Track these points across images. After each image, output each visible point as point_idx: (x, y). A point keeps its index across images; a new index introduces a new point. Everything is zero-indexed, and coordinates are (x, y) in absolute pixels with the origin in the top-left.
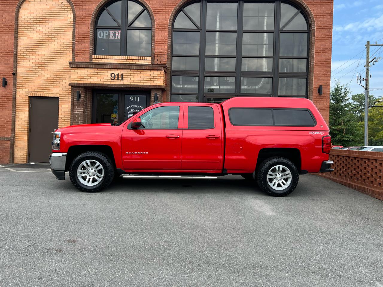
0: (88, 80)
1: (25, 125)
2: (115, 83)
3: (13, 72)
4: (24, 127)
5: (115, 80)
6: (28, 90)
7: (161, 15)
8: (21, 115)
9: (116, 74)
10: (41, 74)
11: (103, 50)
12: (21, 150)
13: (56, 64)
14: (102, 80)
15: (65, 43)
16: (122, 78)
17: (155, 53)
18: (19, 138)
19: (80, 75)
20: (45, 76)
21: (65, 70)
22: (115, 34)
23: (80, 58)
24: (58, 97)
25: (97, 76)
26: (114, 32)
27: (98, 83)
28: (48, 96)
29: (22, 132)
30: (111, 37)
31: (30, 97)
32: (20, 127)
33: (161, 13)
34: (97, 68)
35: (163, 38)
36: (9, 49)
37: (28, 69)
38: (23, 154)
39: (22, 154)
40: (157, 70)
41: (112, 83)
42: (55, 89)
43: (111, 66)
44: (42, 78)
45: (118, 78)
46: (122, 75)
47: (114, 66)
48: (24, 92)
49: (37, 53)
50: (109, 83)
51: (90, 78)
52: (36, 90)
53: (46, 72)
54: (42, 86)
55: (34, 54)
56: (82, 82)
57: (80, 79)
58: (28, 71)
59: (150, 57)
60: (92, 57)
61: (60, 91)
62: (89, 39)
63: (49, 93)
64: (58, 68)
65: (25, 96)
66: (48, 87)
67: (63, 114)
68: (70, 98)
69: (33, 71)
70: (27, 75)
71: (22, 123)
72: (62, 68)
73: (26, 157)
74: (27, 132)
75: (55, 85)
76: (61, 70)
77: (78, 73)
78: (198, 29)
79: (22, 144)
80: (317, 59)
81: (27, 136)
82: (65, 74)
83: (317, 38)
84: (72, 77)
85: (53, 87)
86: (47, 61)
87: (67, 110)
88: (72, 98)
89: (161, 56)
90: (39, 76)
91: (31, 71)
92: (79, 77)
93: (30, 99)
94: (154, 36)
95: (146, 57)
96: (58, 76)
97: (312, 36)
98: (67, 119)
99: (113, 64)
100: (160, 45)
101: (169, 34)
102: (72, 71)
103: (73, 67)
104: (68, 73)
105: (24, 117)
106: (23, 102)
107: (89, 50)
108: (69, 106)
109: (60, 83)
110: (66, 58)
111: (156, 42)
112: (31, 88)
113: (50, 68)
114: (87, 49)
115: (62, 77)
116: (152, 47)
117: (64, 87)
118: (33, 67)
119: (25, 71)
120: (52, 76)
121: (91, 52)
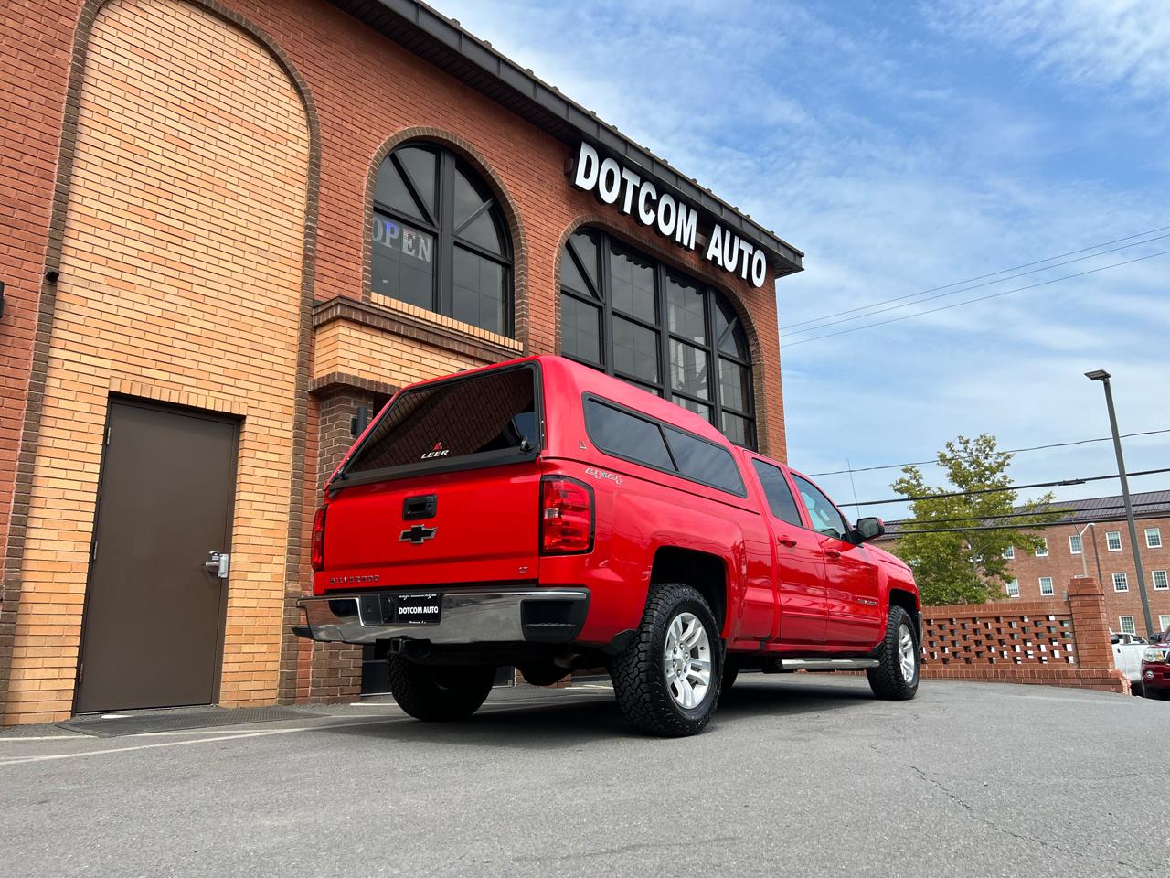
1: (81, 526)
4: (74, 536)
6: (108, 364)
7: (539, 236)
8: (62, 474)
10: (173, 308)
11: (385, 281)
12: (48, 652)
13: (239, 285)
15: (275, 219)
17: (531, 337)
18: (40, 587)
19: (367, 353)
20: (193, 321)
21: (272, 319)
22: (416, 243)
23: (330, 288)
24: (244, 417)
26: (414, 237)
28: (201, 405)
29: (61, 556)
30: (405, 250)
31: (114, 397)
32: (54, 535)
33: (539, 231)
36: (27, 159)
37: (118, 275)
38: (55, 673)
39: (50, 674)
42: (231, 382)
43: (462, 344)
44: (178, 326)
47: (471, 348)
48: (91, 370)
49: (160, 218)
51: (398, 368)
52: (145, 372)
53: (195, 305)
54: (175, 360)
55: (147, 217)
56: (376, 379)
57: (367, 368)
58: (114, 283)
59: (521, 344)
60: (370, 295)
61: (251, 394)
62: (360, 233)
63: (206, 392)
64: (245, 303)
65: (89, 389)
66: (202, 366)
67: (257, 488)
68: (290, 427)
69: (139, 289)
70: (107, 299)
71: (66, 515)
72: (262, 308)
73: (71, 684)
74: (86, 558)
75: (233, 365)
76: (257, 314)
77: (363, 344)
78: (599, 299)
79: (54, 619)
80: (770, 425)
81: (84, 578)
82: (271, 334)
83: (767, 383)
84: (341, 353)
85: (220, 371)
86: (203, 266)
87: (275, 474)
88: (297, 427)
89: (543, 347)
90: (166, 315)
91: (131, 287)
92: (366, 360)
93: (109, 407)
94: (526, 287)
95: (511, 341)
96: (243, 335)
97: (761, 377)
98: (272, 508)
99: (468, 342)
100: (539, 315)
101: (556, 293)
102: (342, 330)
103: (349, 320)
104: (283, 330)
105: (77, 486)
106: (78, 416)
107: (361, 270)
108: (284, 459)
109: (253, 362)
110: (276, 273)
111: (531, 307)
112: (122, 357)
113: (214, 294)
114: (353, 266)
115: (259, 339)
116: (522, 315)
117: (268, 381)
118: (140, 272)
119: (102, 279)
120: (219, 328)
121: (366, 280)
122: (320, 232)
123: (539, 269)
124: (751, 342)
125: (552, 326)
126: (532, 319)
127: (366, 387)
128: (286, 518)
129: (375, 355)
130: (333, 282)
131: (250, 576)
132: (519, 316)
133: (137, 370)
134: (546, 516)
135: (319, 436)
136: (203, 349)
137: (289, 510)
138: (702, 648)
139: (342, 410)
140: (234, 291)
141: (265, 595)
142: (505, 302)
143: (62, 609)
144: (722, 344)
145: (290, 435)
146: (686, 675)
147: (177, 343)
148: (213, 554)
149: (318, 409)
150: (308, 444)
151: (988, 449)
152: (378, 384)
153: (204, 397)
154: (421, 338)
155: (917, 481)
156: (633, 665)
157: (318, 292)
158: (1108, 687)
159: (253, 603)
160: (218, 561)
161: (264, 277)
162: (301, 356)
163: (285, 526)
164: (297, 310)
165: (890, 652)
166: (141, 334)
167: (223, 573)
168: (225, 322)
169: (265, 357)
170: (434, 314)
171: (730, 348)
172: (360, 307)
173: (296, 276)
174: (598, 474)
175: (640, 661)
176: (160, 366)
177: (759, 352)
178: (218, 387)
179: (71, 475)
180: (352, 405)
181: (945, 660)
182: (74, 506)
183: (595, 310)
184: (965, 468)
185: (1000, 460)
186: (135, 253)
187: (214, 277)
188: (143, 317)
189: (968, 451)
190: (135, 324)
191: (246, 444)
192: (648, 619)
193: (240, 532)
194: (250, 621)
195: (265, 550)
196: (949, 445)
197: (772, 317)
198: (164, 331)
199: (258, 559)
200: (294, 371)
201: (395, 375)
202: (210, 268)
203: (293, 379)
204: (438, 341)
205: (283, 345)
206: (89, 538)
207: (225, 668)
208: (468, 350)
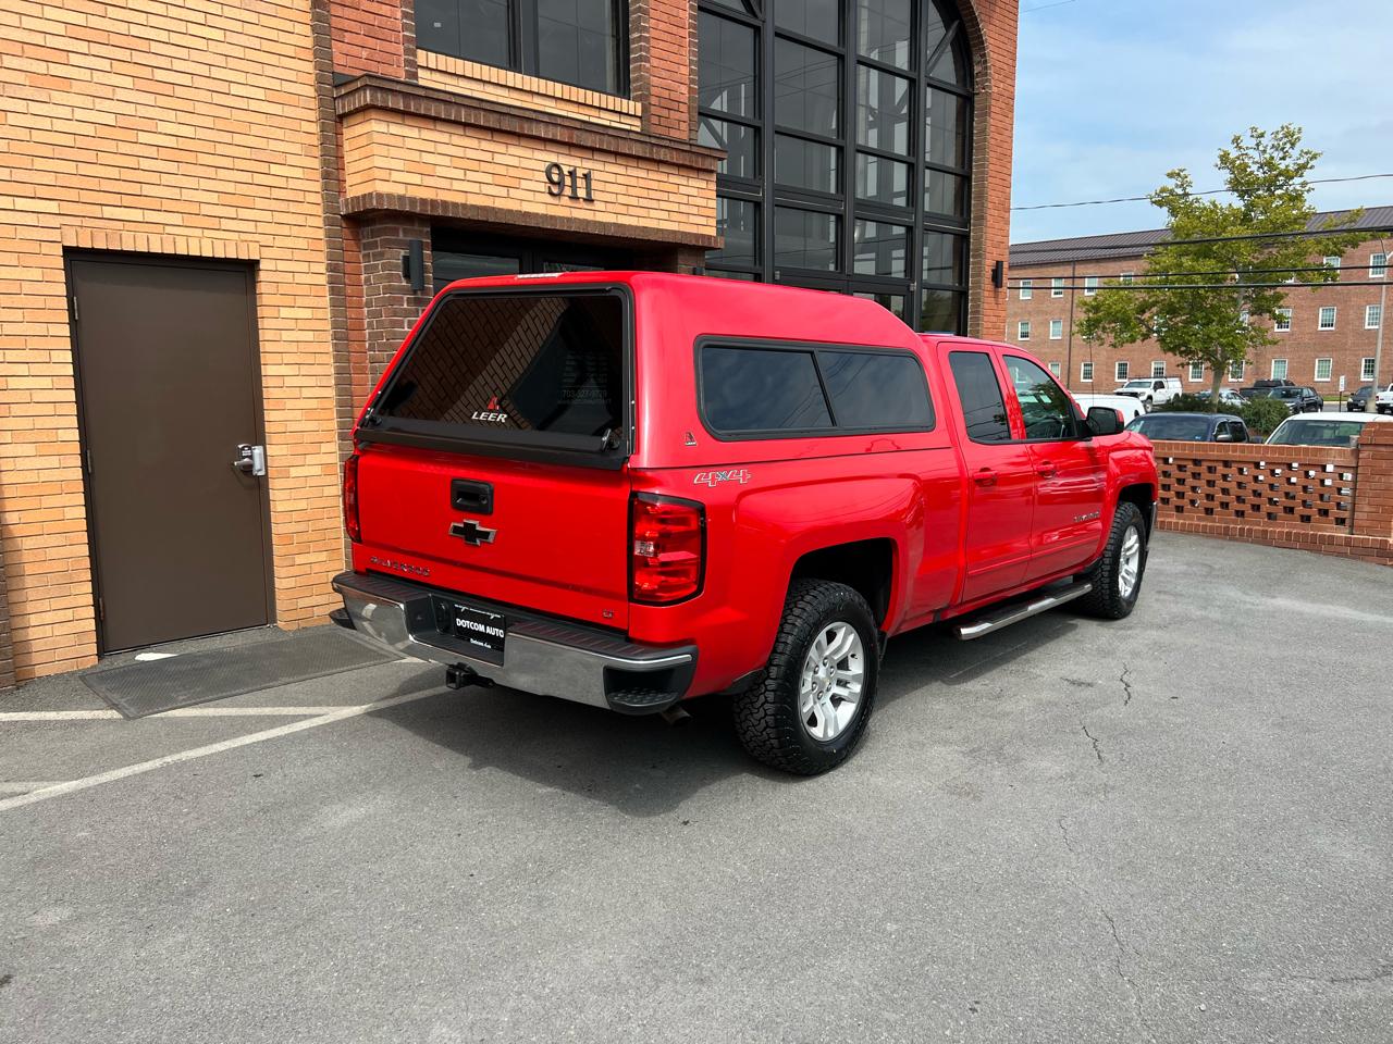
1: (64, 436)
2: (564, 213)
4: (55, 448)
5: (565, 200)
6: (53, 207)
8: (23, 370)
9: (566, 170)
10: (130, 109)
11: (437, 25)
12: (55, 591)
13: (220, 61)
14: (512, 192)
16: (588, 189)
17: (654, 91)
18: (26, 517)
19: (416, 156)
20: (162, 127)
21: (278, 110)
23: (355, 50)
24: (257, 262)
25: (491, 168)
27: (500, 204)
28: (194, 252)
29: (44, 476)
31: (75, 257)
32: (30, 450)
34: (493, 130)
37: (41, 68)
38: (69, 614)
39: (62, 616)
41: (552, 211)
42: (231, 212)
43: (551, 127)
44: (143, 137)
45: (574, 187)
46: (587, 177)
47: (564, 131)
48: (30, 219)
50: (540, 209)
51: (459, 174)
52: (108, 213)
53: (162, 101)
54: (147, 190)
57: (416, 179)
58: (40, 81)
59: (639, 105)
60: (415, 56)
61: (262, 228)
63: (198, 232)
64: (235, 89)
65: (35, 247)
66: (187, 195)
67: (287, 358)
68: (322, 268)
69: (76, 87)
70: (35, 108)
71: (40, 423)
72: (260, 94)
73: (92, 625)
74: (79, 474)
75: (230, 188)
76: (254, 105)
77: (410, 143)
78: (755, 16)
79: (52, 553)
80: (991, 183)
81: (81, 499)
82: (279, 134)
83: (993, 121)
84: (379, 162)
85: (214, 198)
86: (163, 36)
87: (309, 336)
88: (332, 268)
89: (670, 105)
90: (123, 122)
91: (63, 84)
92: (412, 167)
93: (68, 269)
94: (646, 12)
95: (625, 101)
96: (238, 139)
97: (986, 112)
98: (311, 381)
99: (559, 121)
100: (665, 55)
101: (691, 17)
102: (376, 126)
103: (385, 109)
104: (295, 125)
105: (47, 383)
106: (27, 288)
107: (399, 16)
108: (320, 314)
109: (259, 179)
110: (273, 35)
111: (653, 43)
112: (73, 195)
113: (186, 80)
114: (386, 10)
115: (261, 143)
116: (641, 59)
117: (283, 206)
118: (74, 59)
119: (20, 78)
120: (201, 133)
121: (407, 30)
124: (976, 58)
125: (685, 70)
126: (655, 62)
127: (418, 210)
128: (331, 393)
129: (427, 158)
130: (358, 40)
131: (294, 472)
132: (636, 60)
133: (96, 211)
134: (637, 552)
135: (363, 277)
136: (184, 168)
137: (333, 382)
138: (853, 656)
139: (388, 244)
140: (215, 72)
141: (316, 492)
142: (616, 36)
143: (60, 540)
144: (934, 65)
145: (323, 280)
146: (830, 694)
147: (145, 164)
148: (243, 449)
149: (357, 239)
150: (349, 290)
151: (1288, 145)
152: (434, 203)
153: (197, 240)
154: (491, 126)
155: (1184, 189)
156: (758, 704)
157: (339, 59)
158: (1382, 560)
159: (303, 505)
160: (251, 457)
161: (255, 43)
162: (325, 163)
163: (332, 404)
164: (311, 92)
165: (1108, 568)
166: (90, 156)
167: (260, 470)
168: (209, 122)
169: (275, 169)
170: (510, 74)
171: (945, 69)
172: (398, 87)
173: (303, 36)
174: (713, 479)
175: (766, 701)
176: (127, 200)
177: (986, 74)
178: (214, 223)
179: (35, 369)
180: (401, 236)
181: (1179, 509)
182: (49, 409)
183: (750, 31)
184: (1252, 173)
185: (1301, 162)
186: (60, 29)
187: (183, 53)
188: (89, 130)
189: (1261, 148)
190: (81, 142)
191: (265, 300)
192: (781, 648)
193: (274, 418)
194: (302, 527)
195: (307, 438)
196: (1236, 140)
197: (1011, 16)
198: (124, 148)
199: (301, 449)
200: (317, 187)
201: (457, 185)
202: (175, 38)
203: (318, 198)
204: (515, 126)
205: (296, 149)
206: (76, 448)
207: (278, 584)
208: (559, 134)
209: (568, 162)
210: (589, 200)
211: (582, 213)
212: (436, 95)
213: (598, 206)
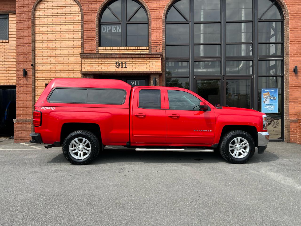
0: (97, 68)
2: (120, 70)
3: (31, 64)
5: (120, 68)
6: (45, 79)
7: (156, 10)
9: (120, 63)
10: (55, 64)
11: (107, 42)
13: (68, 56)
14: (108, 68)
15: (74, 38)
16: (126, 65)
17: (152, 44)
19: (89, 64)
20: (59, 66)
21: (75, 61)
23: (88, 50)
25: (104, 64)
26: (115, 27)
27: (105, 70)
30: (113, 31)
34: (104, 58)
35: (158, 30)
36: (27, 44)
37: (44, 61)
40: (155, 58)
41: (117, 70)
43: (116, 55)
44: (56, 68)
45: (122, 65)
46: (125, 63)
47: (119, 56)
48: (42, 80)
49: (51, 47)
50: (114, 70)
51: (98, 66)
53: (59, 63)
55: (49, 47)
56: (92, 70)
57: (89, 68)
59: (148, 47)
60: (98, 48)
62: (95, 33)
64: (70, 59)
65: (42, 84)
69: (49, 63)
70: (44, 66)
72: (73, 59)
75: (68, 73)
76: (72, 61)
78: (188, 21)
80: (291, 43)
82: (75, 64)
89: (157, 45)
90: (54, 66)
91: (47, 63)
92: (89, 66)
99: (117, 54)
100: (155, 36)
101: (163, 27)
103: (84, 58)
106: (40, 89)
107: (95, 42)
109: (72, 71)
110: (76, 50)
111: (152, 34)
112: (47, 77)
113: (63, 59)
114: (93, 42)
115: (73, 66)
116: (149, 38)
117: (75, 75)
118: (48, 59)
120: (65, 66)
121: (97, 44)
122: (84, 37)
123: (156, 21)
125: (161, 38)
126: (152, 38)
127: (88, 73)
129: (91, 64)
130: (88, 48)
136: (62, 71)
152: (91, 72)
157: (85, 51)
161: (73, 52)
173: (80, 49)
174: (45, 108)
186: (47, 56)
187: (62, 56)
188: (50, 68)
190: (49, 70)
198: (54, 70)
204: (108, 56)
205: (78, 66)
208: (117, 56)
209: (120, 61)
210: (126, 67)
211: (124, 70)
212: (92, 54)
213: (128, 68)
